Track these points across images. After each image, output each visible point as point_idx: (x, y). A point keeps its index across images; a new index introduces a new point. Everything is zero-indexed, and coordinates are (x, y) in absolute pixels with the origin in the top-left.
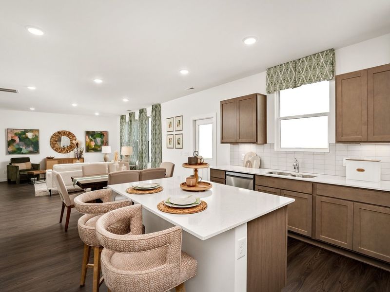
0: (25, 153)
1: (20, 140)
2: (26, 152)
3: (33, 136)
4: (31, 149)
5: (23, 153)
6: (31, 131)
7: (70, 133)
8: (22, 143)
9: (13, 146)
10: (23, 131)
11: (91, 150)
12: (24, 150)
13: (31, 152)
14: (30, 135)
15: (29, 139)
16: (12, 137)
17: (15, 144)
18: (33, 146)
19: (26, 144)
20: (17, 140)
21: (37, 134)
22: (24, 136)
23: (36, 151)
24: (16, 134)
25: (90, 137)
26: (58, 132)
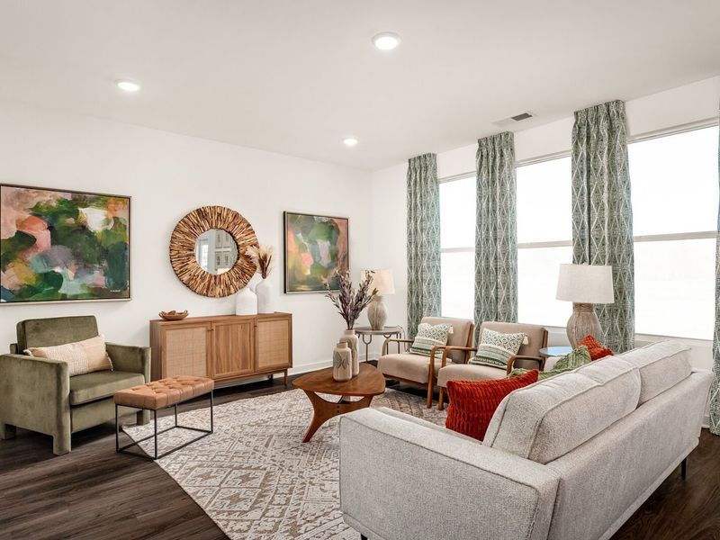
0: (75, 298)
1: (55, 240)
2: (78, 291)
3: (108, 222)
4: (98, 278)
5: (64, 298)
6: (101, 200)
7: (236, 215)
8: (61, 252)
9: (27, 264)
10: (68, 197)
11: (303, 283)
12: (71, 284)
13: (97, 294)
14: (95, 219)
15: (91, 235)
16: (20, 223)
17: (31, 256)
18: (105, 264)
19: (77, 256)
20: (43, 236)
21: (122, 214)
22: (71, 221)
23: (118, 287)
24: (37, 212)
25: (300, 235)
26: (199, 211)
